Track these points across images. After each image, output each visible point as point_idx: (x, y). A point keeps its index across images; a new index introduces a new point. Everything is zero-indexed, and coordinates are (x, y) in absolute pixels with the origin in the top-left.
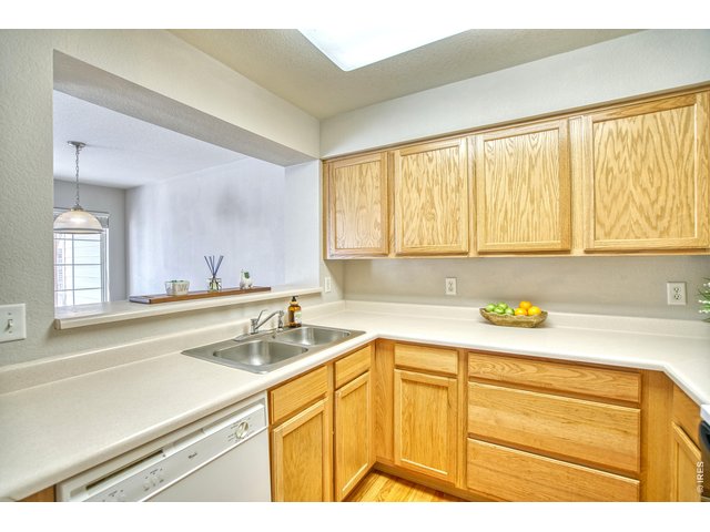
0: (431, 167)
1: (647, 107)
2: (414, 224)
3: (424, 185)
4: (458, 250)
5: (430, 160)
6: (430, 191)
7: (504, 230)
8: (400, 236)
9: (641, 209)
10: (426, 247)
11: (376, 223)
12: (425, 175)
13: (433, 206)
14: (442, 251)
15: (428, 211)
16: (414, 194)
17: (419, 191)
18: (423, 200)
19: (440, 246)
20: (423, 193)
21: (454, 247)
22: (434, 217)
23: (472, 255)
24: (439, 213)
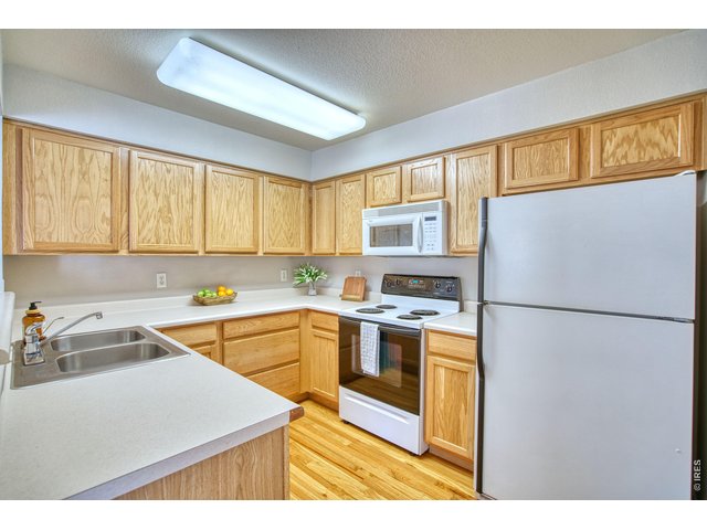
0: (169, 177)
1: (288, 183)
2: (152, 224)
3: (162, 191)
4: (191, 249)
5: (169, 171)
6: (167, 198)
7: (223, 237)
8: (136, 234)
9: (285, 232)
10: (162, 246)
11: (104, 218)
12: (163, 183)
13: (170, 211)
14: (179, 249)
15: (165, 214)
16: (152, 198)
17: (156, 195)
18: (160, 204)
19: (176, 246)
20: (160, 198)
21: (188, 247)
22: (170, 221)
23: (201, 254)
24: (175, 217)
